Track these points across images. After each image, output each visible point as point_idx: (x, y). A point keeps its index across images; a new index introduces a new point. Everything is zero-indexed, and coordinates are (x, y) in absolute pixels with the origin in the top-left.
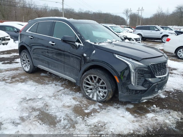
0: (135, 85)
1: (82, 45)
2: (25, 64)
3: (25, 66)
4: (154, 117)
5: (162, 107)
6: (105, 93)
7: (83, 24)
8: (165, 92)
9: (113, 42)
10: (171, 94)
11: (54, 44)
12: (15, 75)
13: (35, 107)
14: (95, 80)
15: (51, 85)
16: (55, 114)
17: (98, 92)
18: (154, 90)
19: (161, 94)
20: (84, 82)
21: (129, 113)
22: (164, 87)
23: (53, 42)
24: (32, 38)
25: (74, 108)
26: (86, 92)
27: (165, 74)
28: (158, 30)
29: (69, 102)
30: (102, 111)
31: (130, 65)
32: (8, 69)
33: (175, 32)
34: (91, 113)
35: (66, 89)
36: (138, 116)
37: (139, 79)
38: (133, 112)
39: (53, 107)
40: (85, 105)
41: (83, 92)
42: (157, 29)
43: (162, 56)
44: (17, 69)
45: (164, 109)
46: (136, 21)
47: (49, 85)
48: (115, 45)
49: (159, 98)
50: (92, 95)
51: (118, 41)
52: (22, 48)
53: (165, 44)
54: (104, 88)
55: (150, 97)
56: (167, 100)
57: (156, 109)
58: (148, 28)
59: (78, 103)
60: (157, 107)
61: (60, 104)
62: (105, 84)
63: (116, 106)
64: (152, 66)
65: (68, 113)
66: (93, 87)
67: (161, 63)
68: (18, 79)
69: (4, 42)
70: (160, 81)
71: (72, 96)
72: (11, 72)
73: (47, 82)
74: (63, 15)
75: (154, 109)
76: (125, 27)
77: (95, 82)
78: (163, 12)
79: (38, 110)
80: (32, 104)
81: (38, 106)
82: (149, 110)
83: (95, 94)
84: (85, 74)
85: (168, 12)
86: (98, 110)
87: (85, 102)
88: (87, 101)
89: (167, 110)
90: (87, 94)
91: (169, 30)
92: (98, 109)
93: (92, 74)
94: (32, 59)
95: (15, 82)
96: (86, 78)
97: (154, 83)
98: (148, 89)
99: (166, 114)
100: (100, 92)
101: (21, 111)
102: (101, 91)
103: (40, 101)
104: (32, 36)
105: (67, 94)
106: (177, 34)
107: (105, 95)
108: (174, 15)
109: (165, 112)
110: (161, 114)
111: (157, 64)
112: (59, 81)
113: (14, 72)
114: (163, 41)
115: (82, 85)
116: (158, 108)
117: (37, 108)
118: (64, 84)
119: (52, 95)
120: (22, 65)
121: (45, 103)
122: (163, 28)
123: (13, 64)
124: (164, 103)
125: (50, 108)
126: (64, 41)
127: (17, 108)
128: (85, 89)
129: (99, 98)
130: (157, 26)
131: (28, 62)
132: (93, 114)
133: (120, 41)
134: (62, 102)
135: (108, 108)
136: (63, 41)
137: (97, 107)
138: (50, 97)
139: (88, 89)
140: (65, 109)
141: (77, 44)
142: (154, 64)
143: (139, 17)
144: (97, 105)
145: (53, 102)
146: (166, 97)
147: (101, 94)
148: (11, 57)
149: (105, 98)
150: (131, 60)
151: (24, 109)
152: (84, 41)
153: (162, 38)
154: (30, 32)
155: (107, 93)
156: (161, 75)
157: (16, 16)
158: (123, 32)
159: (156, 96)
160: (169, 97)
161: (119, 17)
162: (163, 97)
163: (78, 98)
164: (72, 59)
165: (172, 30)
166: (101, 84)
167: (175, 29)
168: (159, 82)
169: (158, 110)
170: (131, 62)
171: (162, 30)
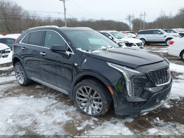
0: (132, 96)
1: (73, 53)
2: (19, 76)
3: (19, 79)
4: (157, 132)
5: (167, 120)
6: (100, 106)
7: (75, 32)
8: (169, 100)
9: (107, 49)
10: (176, 102)
11: (45, 54)
12: (8, 89)
13: (22, 126)
14: (88, 92)
15: (44, 98)
16: (43, 133)
17: (92, 105)
18: (155, 101)
19: (166, 103)
20: (76, 95)
21: (128, 128)
22: (168, 96)
23: (44, 53)
24: (24, 49)
25: (65, 124)
26: (79, 105)
27: (168, 81)
28: (162, 33)
29: (61, 119)
30: (97, 127)
31: (125, 74)
32: (3, 82)
33: (179, 35)
34: (84, 131)
35: (60, 102)
36: (138, 132)
37: (136, 89)
38: (133, 127)
39: (42, 125)
40: (79, 120)
41: (76, 106)
42: (160, 33)
43: (162, 61)
44: (12, 82)
45: (169, 122)
46: (139, 26)
47: (42, 98)
48: (110, 51)
49: (163, 108)
50: (87, 109)
51: (114, 47)
52: (15, 60)
53: (169, 47)
54: (99, 100)
55: (152, 109)
56: (172, 110)
57: (159, 122)
58: (151, 32)
59: (70, 118)
60: (161, 119)
61: (50, 121)
62: (99, 96)
63: (114, 121)
64: (151, 73)
65: (58, 131)
66: (87, 100)
67: (161, 69)
68: (10, 93)
69: (4, 55)
70: (162, 90)
71: (65, 111)
72: (5, 85)
73: (40, 95)
74: (66, 25)
75: (157, 122)
76: (128, 33)
77: (88, 94)
78: (166, 15)
79: (25, 129)
80: (20, 121)
81: (25, 124)
82: (152, 124)
83: (90, 108)
84: (77, 85)
85: (171, 15)
86: (93, 127)
87: (79, 117)
88: (81, 116)
89: (173, 123)
90: (81, 108)
91: (173, 33)
92: (93, 125)
93: (84, 85)
94: (25, 72)
95: (7, 97)
96: (78, 90)
97: (155, 93)
98: (148, 100)
99: (171, 129)
100: (94, 105)
101: (6, 131)
102: (96, 104)
103: (29, 118)
104: (24, 48)
105: (60, 108)
106: (181, 37)
107: (101, 108)
108: (177, 17)
109: (170, 126)
110: (165, 128)
111: (156, 71)
112: (54, 94)
113: (9, 85)
114: (167, 44)
115: (75, 97)
116: (162, 121)
117: (24, 127)
118: (58, 96)
119: (44, 110)
120: (17, 77)
121: (34, 120)
122: (166, 31)
123: (9, 77)
124: (169, 114)
125: (38, 127)
126: (54, 50)
127: (1, 128)
128: (78, 103)
129: (94, 112)
130: (160, 30)
131: (22, 74)
132: (86, 132)
133: (117, 47)
134: (53, 118)
135: (105, 123)
136: (52, 51)
137: (91, 123)
138: (41, 113)
139: (82, 103)
140: (56, 127)
141: (68, 53)
142: (152, 72)
143: (142, 22)
144: (91, 121)
145: (43, 118)
146: (172, 107)
147: (96, 107)
148: (9, 69)
149: (100, 111)
150: (125, 68)
151: (10, 129)
152: (75, 49)
153: (166, 42)
154: (23, 43)
155: (102, 106)
156: (162, 83)
157: (20, 29)
158: (125, 37)
159: (160, 106)
160: (175, 107)
161: (122, 23)
162: (168, 106)
163: (71, 113)
164: (63, 69)
165: (176, 32)
166: (96, 96)
167: (179, 31)
168: (160, 91)
169: (162, 124)
170: (125, 70)
171: (165, 34)
